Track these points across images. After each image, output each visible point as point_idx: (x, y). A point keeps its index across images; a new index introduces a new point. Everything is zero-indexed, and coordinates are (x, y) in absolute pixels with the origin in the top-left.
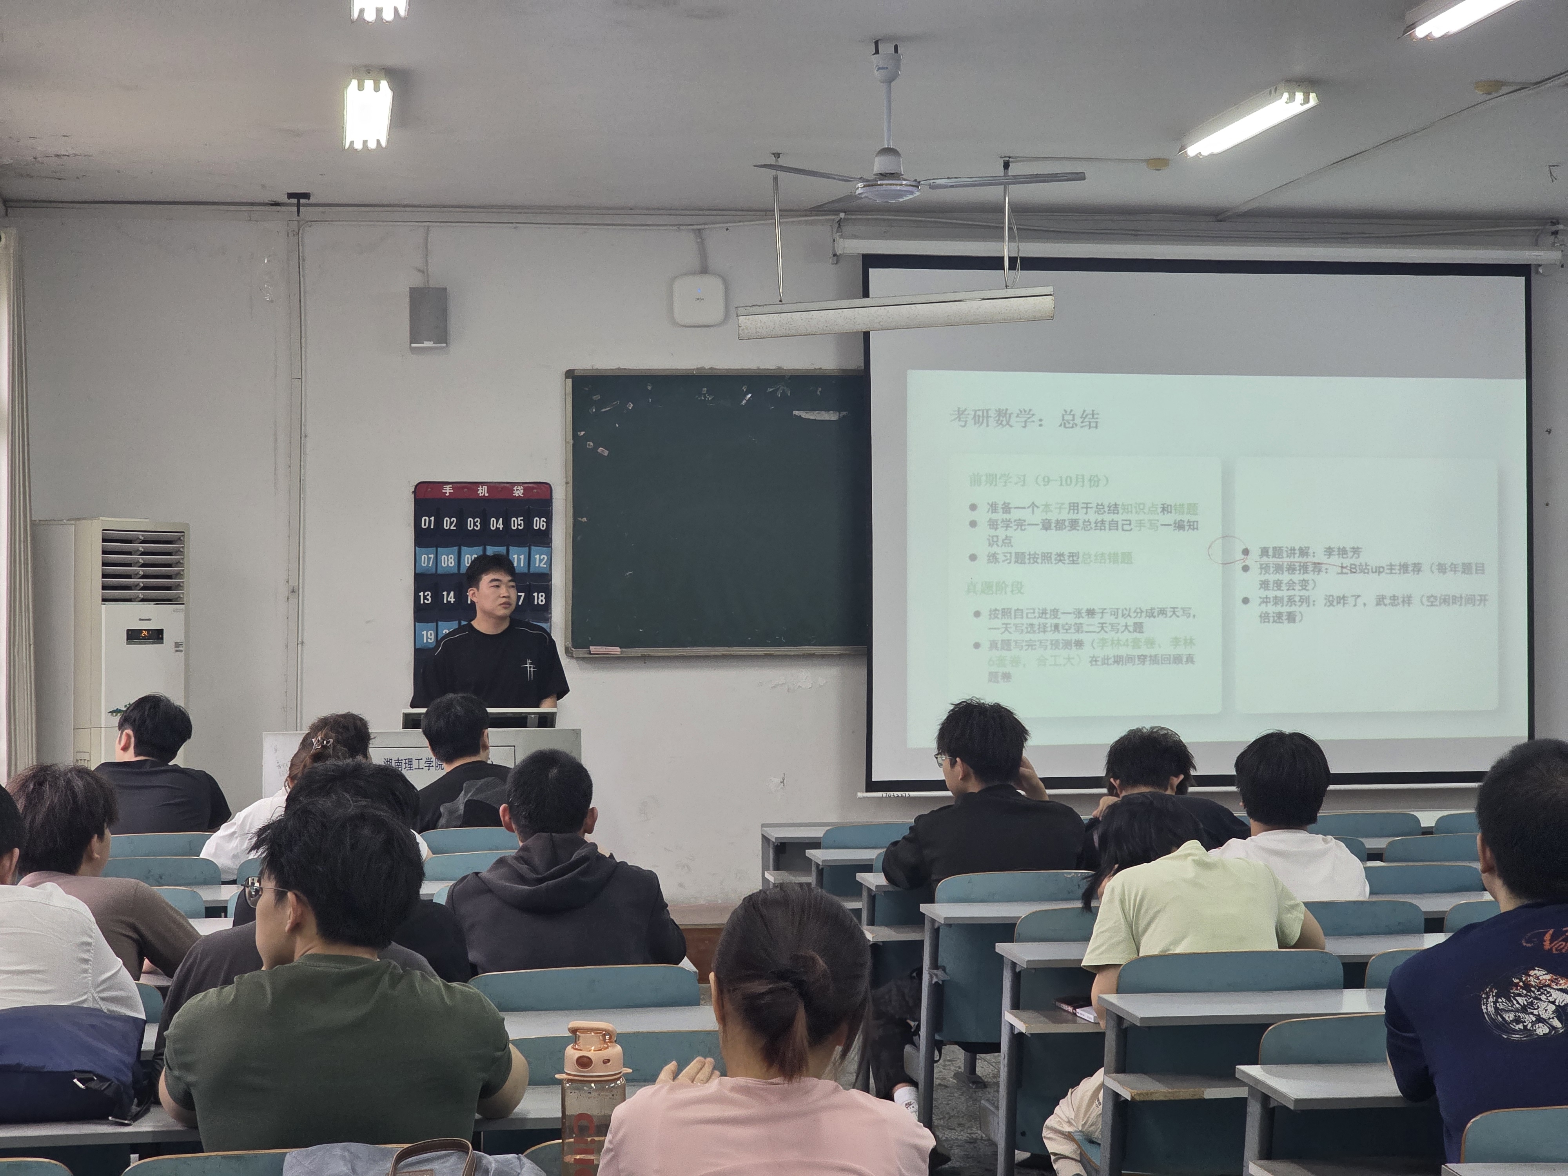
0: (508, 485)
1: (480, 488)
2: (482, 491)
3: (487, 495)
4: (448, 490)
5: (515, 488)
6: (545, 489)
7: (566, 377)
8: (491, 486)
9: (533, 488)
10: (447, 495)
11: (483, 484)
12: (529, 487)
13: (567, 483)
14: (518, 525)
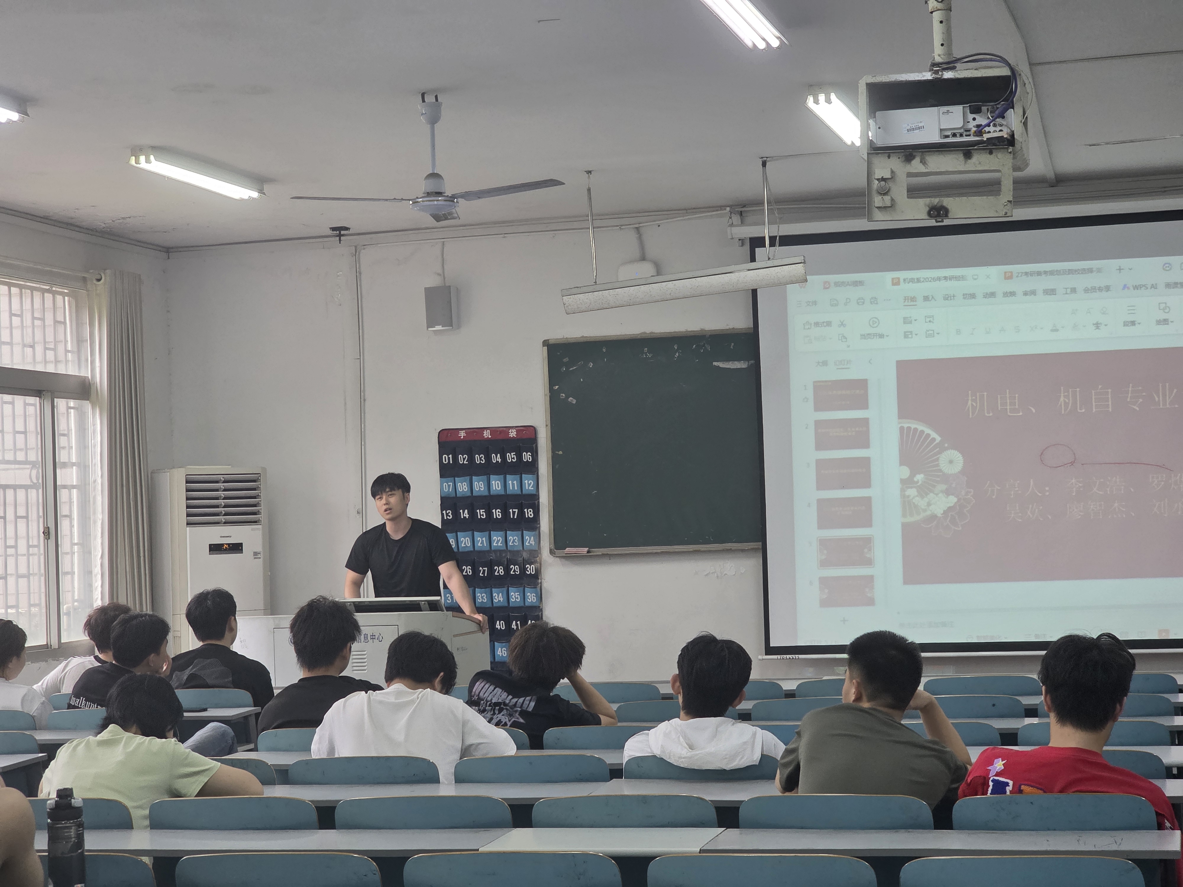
0: (505, 429)
1: (485, 432)
2: (487, 434)
3: (490, 437)
4: (462, 434)
5: (510, 431)
6: (532, 430)
7: (543, 346)
8: (493, 430)
9: (524, 430)
10: (462, 438)
11: (487, 428)
12: (521, 429)
13: (547, 426)
14: (512, 458)
